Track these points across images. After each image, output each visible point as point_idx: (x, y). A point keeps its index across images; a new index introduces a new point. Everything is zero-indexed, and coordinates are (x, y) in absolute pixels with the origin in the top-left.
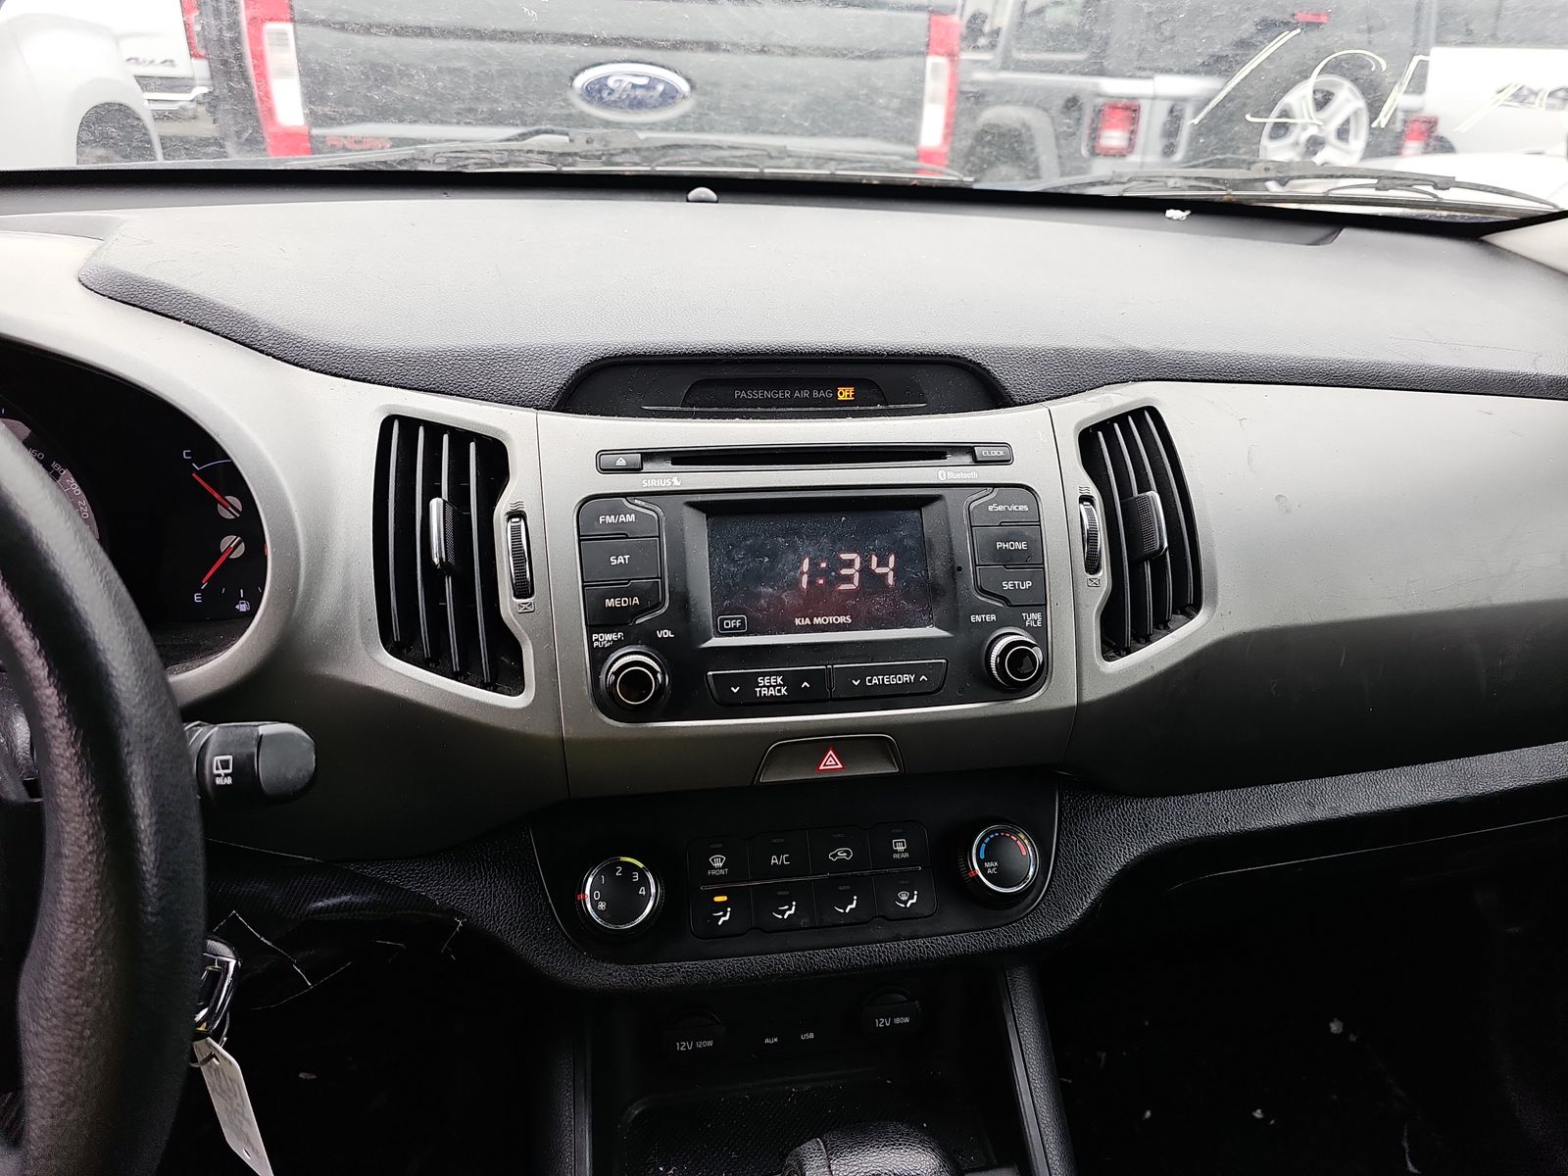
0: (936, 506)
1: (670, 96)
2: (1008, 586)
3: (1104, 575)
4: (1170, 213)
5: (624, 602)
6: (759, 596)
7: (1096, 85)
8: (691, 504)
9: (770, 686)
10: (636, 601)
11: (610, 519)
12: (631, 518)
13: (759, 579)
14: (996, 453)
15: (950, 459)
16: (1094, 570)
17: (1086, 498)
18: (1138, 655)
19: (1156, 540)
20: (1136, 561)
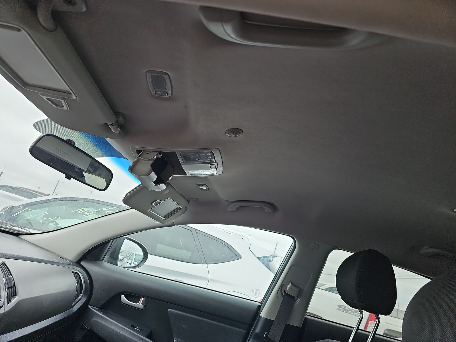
16: (6, 289)
17: (3, 277)
18: (10, 304)
19: (12, 284)
20: (9, 288)
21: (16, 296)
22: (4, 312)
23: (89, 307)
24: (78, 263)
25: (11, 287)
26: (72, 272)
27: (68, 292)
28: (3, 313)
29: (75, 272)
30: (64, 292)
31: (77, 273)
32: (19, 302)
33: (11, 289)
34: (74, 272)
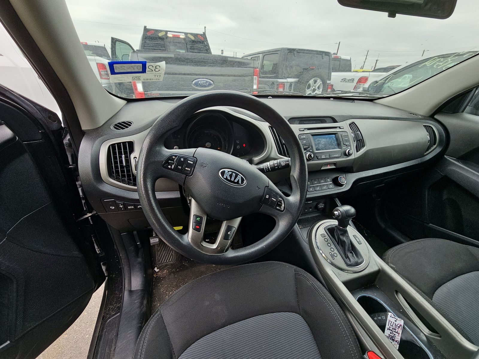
0: (337, 134)
1: (210, 84)
2: (346, 143)
3: (355, 142)
4: (331, 99)
5: (306, 147)
6: (320, 146)
7: (277, 80)
8: (311, 135)
9: (323, 157)
10: (307, 147)
11: (302, 137)
12: (305, 137)
13: (319, 144)
14: (342, 127)
15: (337, 128)
16: (354, 142)
17: (352, 133)
18: (359, 152)
19: (360, 138)
20: (357, 141)
21: (364, 146)
22: (355, 158)
23: (445, 156)
24: (432, 117)
25: (359, 140)
26: (424, 126)
27: (417, 144)
28: (353, 159)
29: (428, 126)
30: (413, 143)
31: (430, 126)
32: (367, 151)
33: (360, 142)
34: (426, 126)
